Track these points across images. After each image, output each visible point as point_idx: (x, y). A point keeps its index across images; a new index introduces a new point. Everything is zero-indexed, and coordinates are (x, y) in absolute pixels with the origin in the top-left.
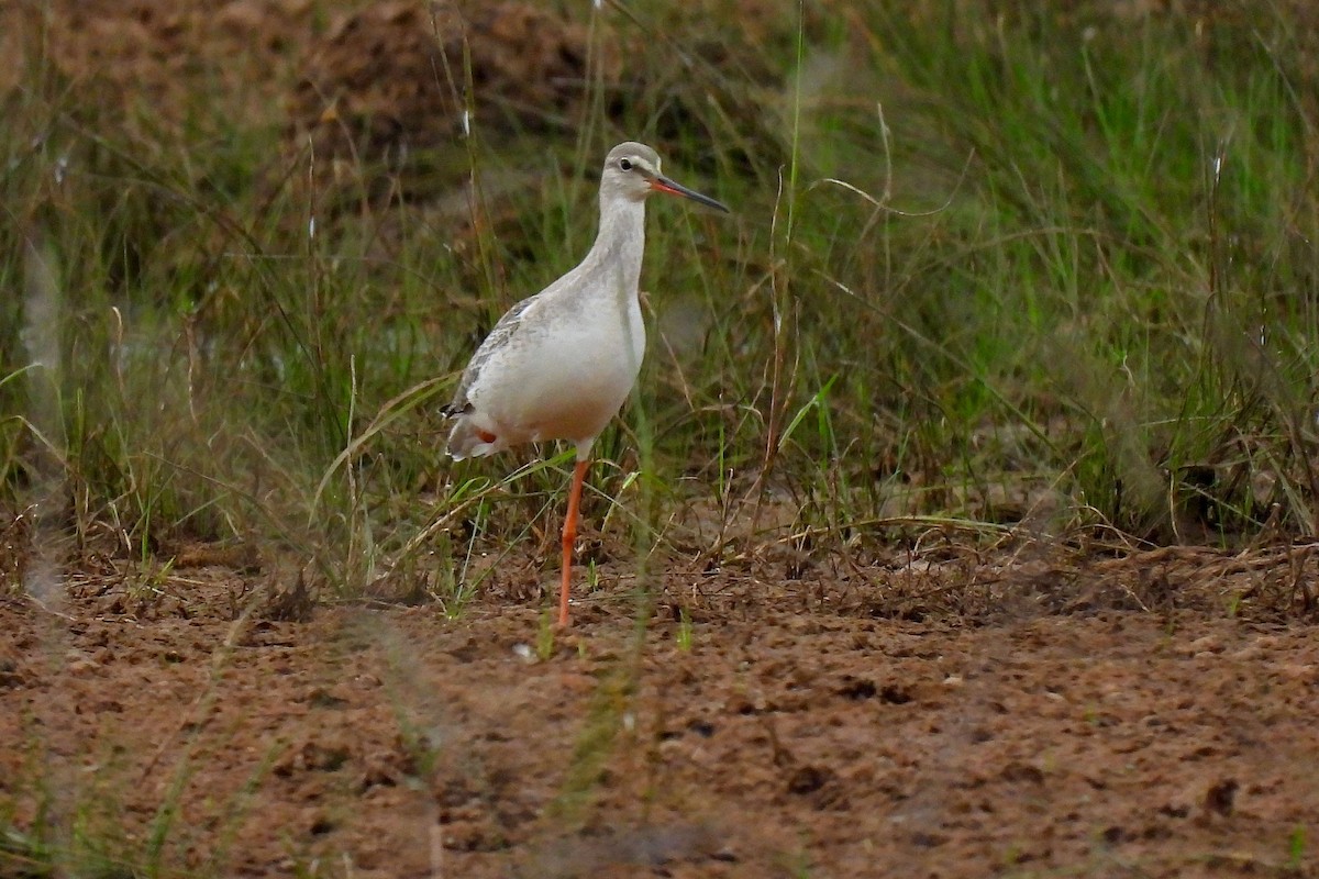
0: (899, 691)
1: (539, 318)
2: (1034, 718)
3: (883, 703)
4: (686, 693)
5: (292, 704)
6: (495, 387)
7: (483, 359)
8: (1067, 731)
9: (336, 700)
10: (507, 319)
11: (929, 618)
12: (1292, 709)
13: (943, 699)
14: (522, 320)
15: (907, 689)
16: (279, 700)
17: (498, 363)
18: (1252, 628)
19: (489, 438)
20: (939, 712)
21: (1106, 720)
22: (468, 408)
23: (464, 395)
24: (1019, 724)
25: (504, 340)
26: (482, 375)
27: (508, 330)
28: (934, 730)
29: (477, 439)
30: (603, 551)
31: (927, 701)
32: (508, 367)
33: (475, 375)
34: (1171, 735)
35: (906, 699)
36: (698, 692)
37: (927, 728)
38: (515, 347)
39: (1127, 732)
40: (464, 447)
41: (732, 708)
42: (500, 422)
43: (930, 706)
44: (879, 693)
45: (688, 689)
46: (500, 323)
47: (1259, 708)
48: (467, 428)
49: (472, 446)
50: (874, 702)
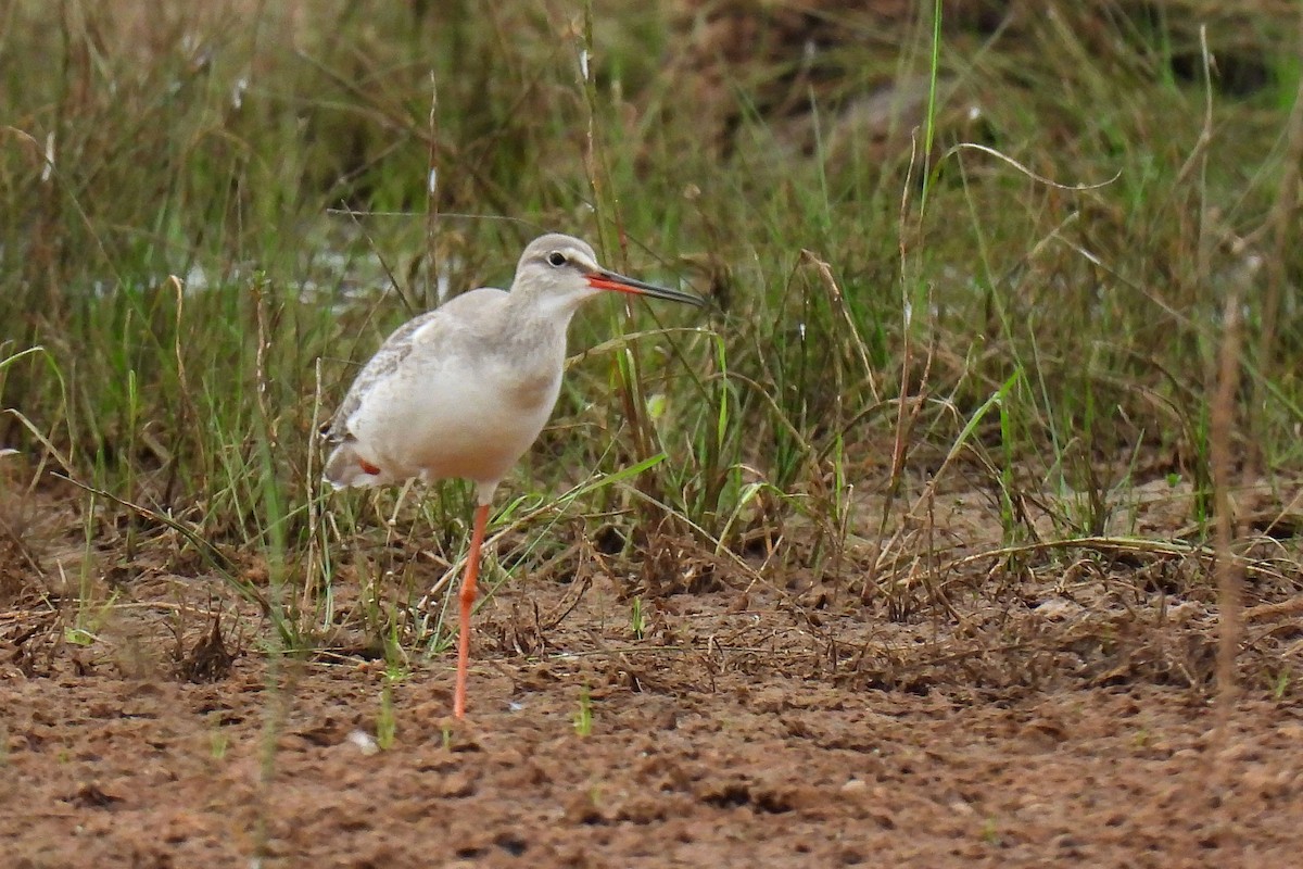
0: (777, 799)
1: (433, 346)
2: (923, 835)
3: (757, 812)
4: (533, 796)
5: (59, 803)
6: (380, 420)
7: (366, 386)
8: (956, 853)
9: (111, 799)
10: (398, 338)
11: (935, 692)
12: (1238, 828)
13: (828, 809)
14: (414, 343)
15: (786, 796)
16: (45, 798)
17: (384, 393)
18: (1290, 714)
19: (371, 470)
20: (819, 826)
21: (1010, 840)
22: (349, 438)
23: (344, 422)
24: (903, 843)
25: (392, 366)
26: (365, 405)
27: (398, 353)
28: (802, 849)
29: (358, 468)
30: (716, 578)
31: (809, 811)
32: (395, 399)
33: (357, 403)
34: (1072, 860)
35: (785, 808)
36: (547, 795)
37: (793, 846)
38: (404, 377)
39: (1025, 856)
40: (345, 475)
41: (575, 816)
42: (386, 458)
43: (809, 818)
44: (754, 800)
45: (535, 791)
46: (389, 342)
47: (1199, 826)
48: (348, 455)
49: (353, 476)
50: (746, 812)
